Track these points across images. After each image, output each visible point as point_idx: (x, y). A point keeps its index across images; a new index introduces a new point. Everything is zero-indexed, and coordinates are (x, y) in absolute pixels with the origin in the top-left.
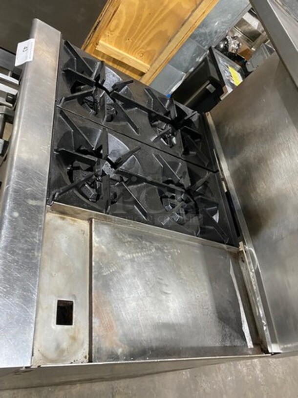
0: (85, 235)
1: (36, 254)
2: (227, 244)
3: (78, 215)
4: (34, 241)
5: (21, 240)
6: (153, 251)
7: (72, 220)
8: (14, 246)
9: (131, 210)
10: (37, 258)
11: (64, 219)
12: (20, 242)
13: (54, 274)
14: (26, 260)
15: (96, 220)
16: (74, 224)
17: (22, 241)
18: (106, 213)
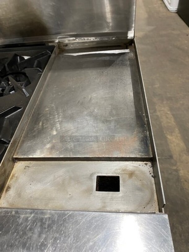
0: (30, 166)
1: (47, 216)
2: (52, 53)
3: (7, 172)
4: (32, 219)
5: (29, 236)
6: (53, 105)
7: (12, 178)
8: (35, 245)
9: (10, 121)
10: (53, 215)
11: (9, 188)
12: (30, 238)
13: (69, 196)
14: (54, 228)
15: (16, 154)
16: (17, 177)
17: (30, 234)
18: (9, 144)
